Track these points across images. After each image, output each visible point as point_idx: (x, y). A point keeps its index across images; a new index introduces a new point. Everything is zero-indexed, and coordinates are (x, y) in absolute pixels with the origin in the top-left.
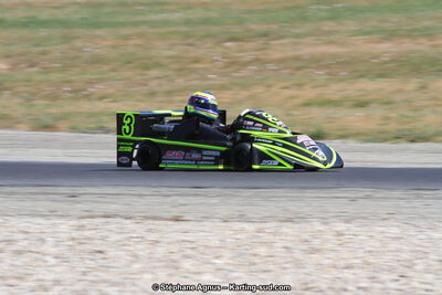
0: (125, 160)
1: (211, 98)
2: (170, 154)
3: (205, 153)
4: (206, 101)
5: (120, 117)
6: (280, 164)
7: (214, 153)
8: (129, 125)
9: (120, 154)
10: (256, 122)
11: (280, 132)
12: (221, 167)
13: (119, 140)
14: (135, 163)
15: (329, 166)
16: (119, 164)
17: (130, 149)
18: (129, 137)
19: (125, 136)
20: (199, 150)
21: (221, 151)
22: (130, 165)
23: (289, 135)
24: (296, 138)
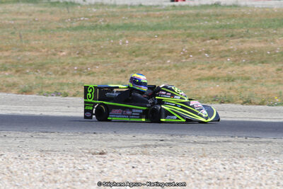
0: (89, 114)
1: (143, 78)
2: (114, 111)
3: (134, 111)
4: (140, 80)
5: (86, 88)
6: (178, 119)
7: (139, 111)
8: (91, 93)
9: (86, 111)
10: (167, 92)
11: (181, 98)
12: (144, 120)
13: (85, 102)
14: (94, 116)
15: (209, 120)
16: (85, 117)
17: (91, 108)
18: (91, 100)
19: (89, 100)
20: (131, 109)
21: (143, 110)
22: (91, 118)
23: (186, 100)
24: (190, 102)
